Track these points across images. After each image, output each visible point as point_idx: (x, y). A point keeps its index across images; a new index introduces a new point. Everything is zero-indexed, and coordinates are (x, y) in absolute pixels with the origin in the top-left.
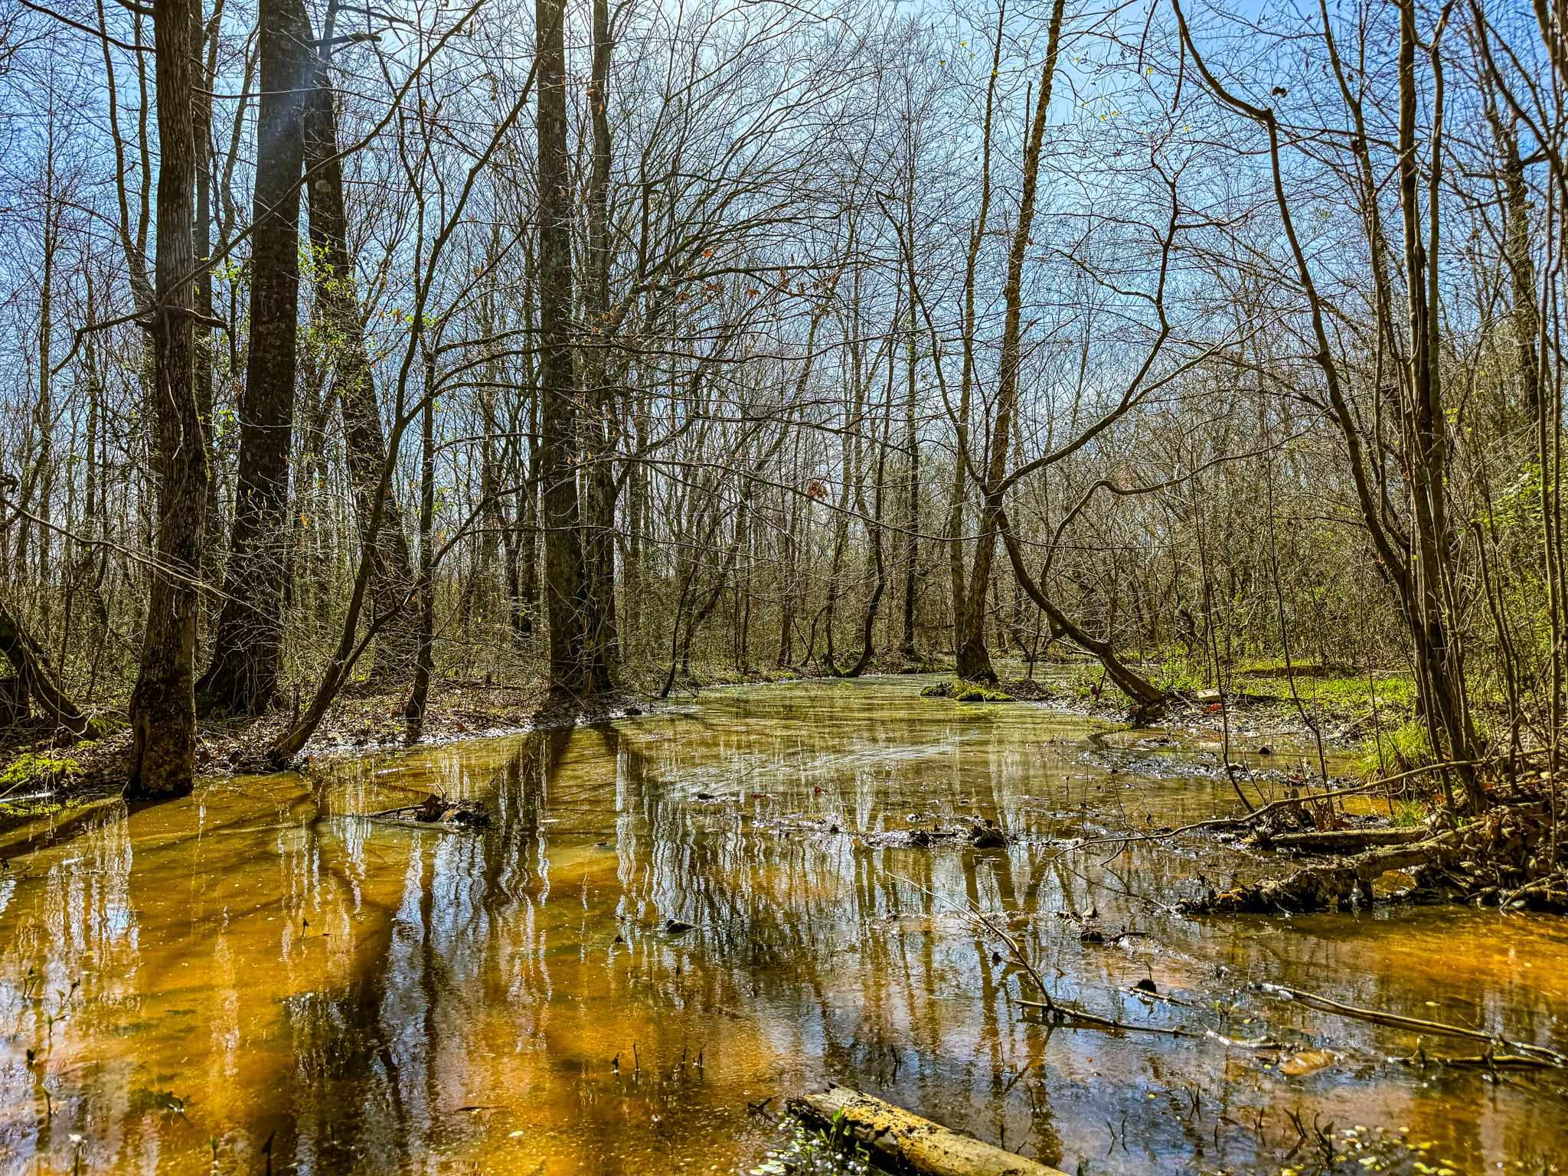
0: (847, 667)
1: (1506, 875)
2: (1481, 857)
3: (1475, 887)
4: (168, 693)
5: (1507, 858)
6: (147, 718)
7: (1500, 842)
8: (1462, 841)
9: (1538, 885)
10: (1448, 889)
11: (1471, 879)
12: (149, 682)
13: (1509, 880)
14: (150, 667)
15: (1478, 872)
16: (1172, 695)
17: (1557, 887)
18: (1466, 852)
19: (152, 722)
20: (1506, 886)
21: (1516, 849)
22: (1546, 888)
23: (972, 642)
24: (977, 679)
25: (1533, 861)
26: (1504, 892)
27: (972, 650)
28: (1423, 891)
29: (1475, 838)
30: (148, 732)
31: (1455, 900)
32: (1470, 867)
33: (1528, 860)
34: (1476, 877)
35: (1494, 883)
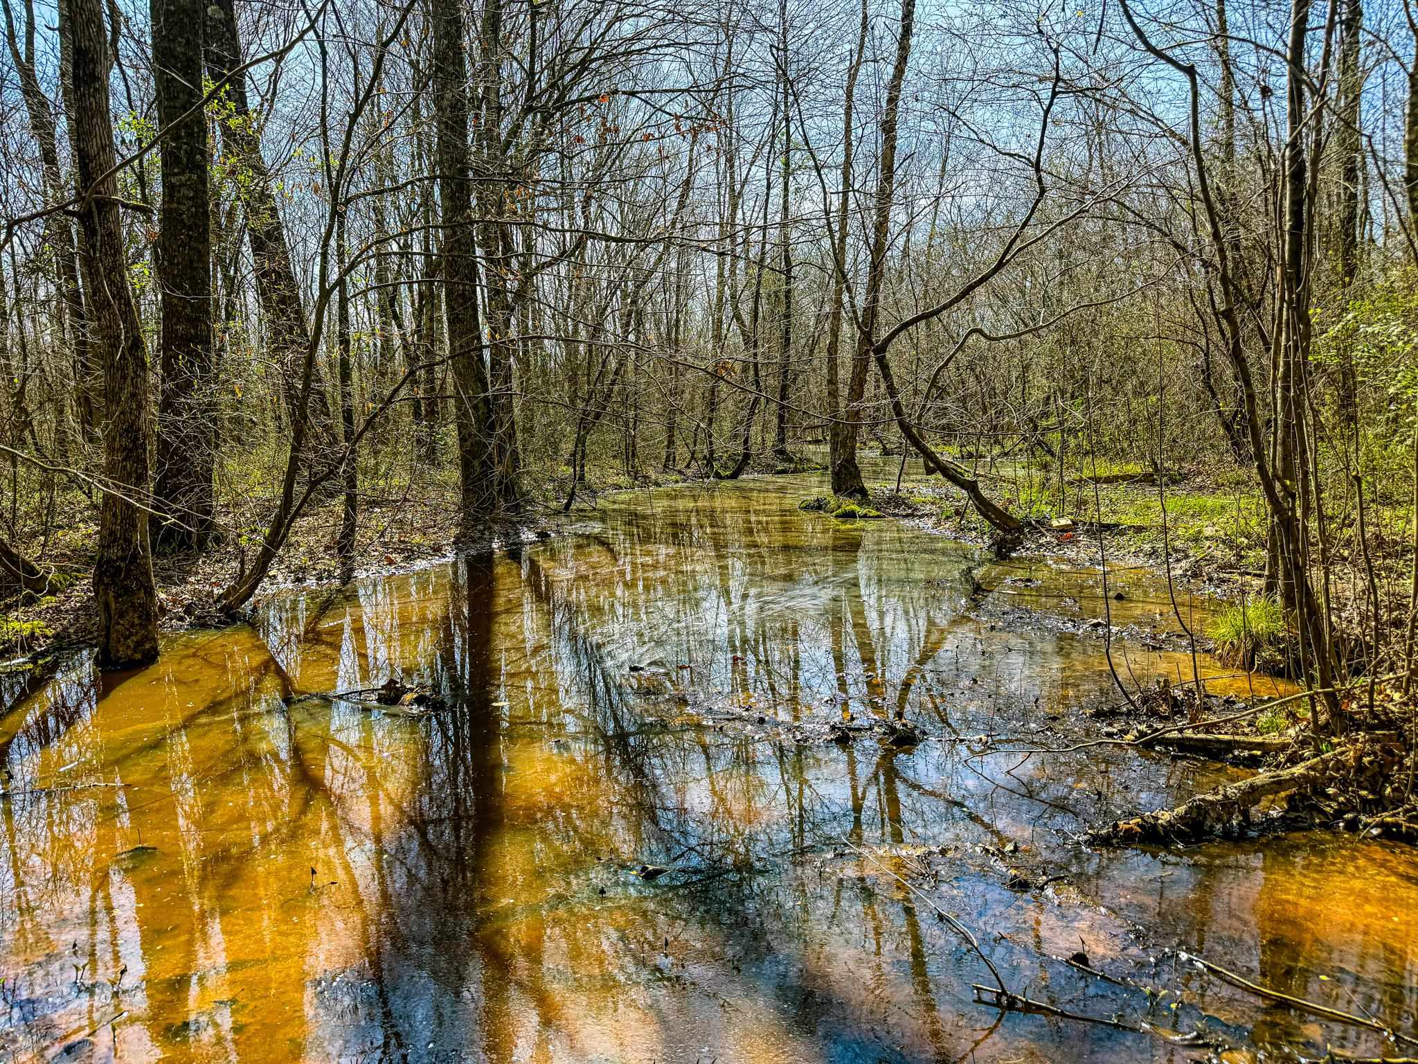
0: (726, 468)
1: (1364, 800)
2: (1344, 784)
3: (1339, 814)
4: (128, 571)
5: (1365, 784)
6: (111, 594)
7: (1360, 769)
8: (1327, 768)
9: (1394, 815)
10: (1315, 814)
11: (1334, 805)
12: (109, 561)
13: (1369, 807)
14: (109, 546)
15: (1341, 799)
16: (1030, 524)
17: (1410, 820)
18: (1332, 779)
19: (116, 598)
20: (1364, 812)
21: (1374, 776)
22: (1401, 819)
23: (846, 461)
24: (850, 495)
25: (1389, 790)
26: (1363, 818)
27: (846, 468)
28: (1292, 815)
29: (1340, 766)
30: (113, 606)
31: (1321, 825)
32: (1335, 794)
33: (1383, 787)
34: (1339, 804)
35: (1354, 809)
